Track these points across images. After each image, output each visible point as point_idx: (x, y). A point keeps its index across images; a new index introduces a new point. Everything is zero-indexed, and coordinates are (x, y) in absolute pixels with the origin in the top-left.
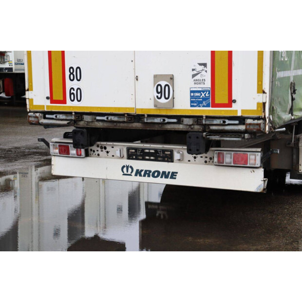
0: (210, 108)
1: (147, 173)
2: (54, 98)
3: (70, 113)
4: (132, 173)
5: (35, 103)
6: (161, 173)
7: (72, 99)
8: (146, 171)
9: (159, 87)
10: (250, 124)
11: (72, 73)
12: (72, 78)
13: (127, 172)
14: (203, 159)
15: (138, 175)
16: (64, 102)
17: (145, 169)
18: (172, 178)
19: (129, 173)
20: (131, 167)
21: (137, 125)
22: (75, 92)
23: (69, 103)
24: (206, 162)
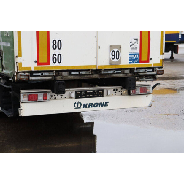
0: (139, 63)
1: (91, 105)
2: (40, 62)
3: (53, 71)
4: (80, 106)
5: (23, 66)
6: (99, 104)
7: (55, 61)
8: (90, 104)
9: (113, 52)
11: (55, 44)
12: (55, 47)
13: (78, 106)
15: (85, 107)
16: (48, 63)
17: (89, 103)
18: (105, 106)
19: (79, 107)
20: (80, 103)
22: (57, 57)
23: (52, 64)
24: (122, 94)
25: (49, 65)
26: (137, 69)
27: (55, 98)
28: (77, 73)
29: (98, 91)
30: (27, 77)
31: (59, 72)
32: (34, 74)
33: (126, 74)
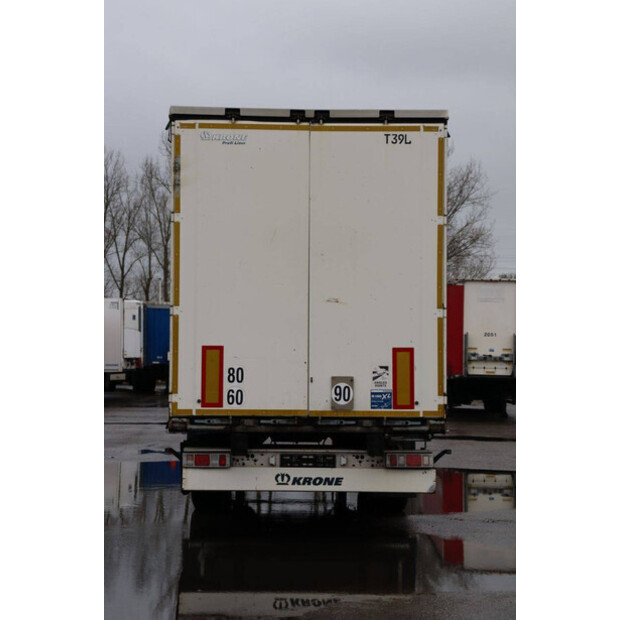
0: (392, 410)
1: (307, 481)
2: (207, 401)
3: (227, 417)
4: (288, 481)
5: (179, 407)
6: (324, 479)
7: (231, 402)
8: (306, 479)
9: (338, 390)
10: (434, 425)
11: (232, 375)
12: (231, 379)
13: (283, 481)
14: (370, 463)
15: (296, 483)
16: (220, 404)
18: (336, 484)
19: (285, 482)
20: (288, 476)
21: (307, 428)
22: (235, 395)
23: (226, 406)
24: (373, 466)
25: (222, 406)
26: (389, 419)
27: (244, 464)
28: (271, 422)
29: (324, 456)
30: (183, 426)
31: (238, 419)
32: (196, 421)
33: (368, 427)
